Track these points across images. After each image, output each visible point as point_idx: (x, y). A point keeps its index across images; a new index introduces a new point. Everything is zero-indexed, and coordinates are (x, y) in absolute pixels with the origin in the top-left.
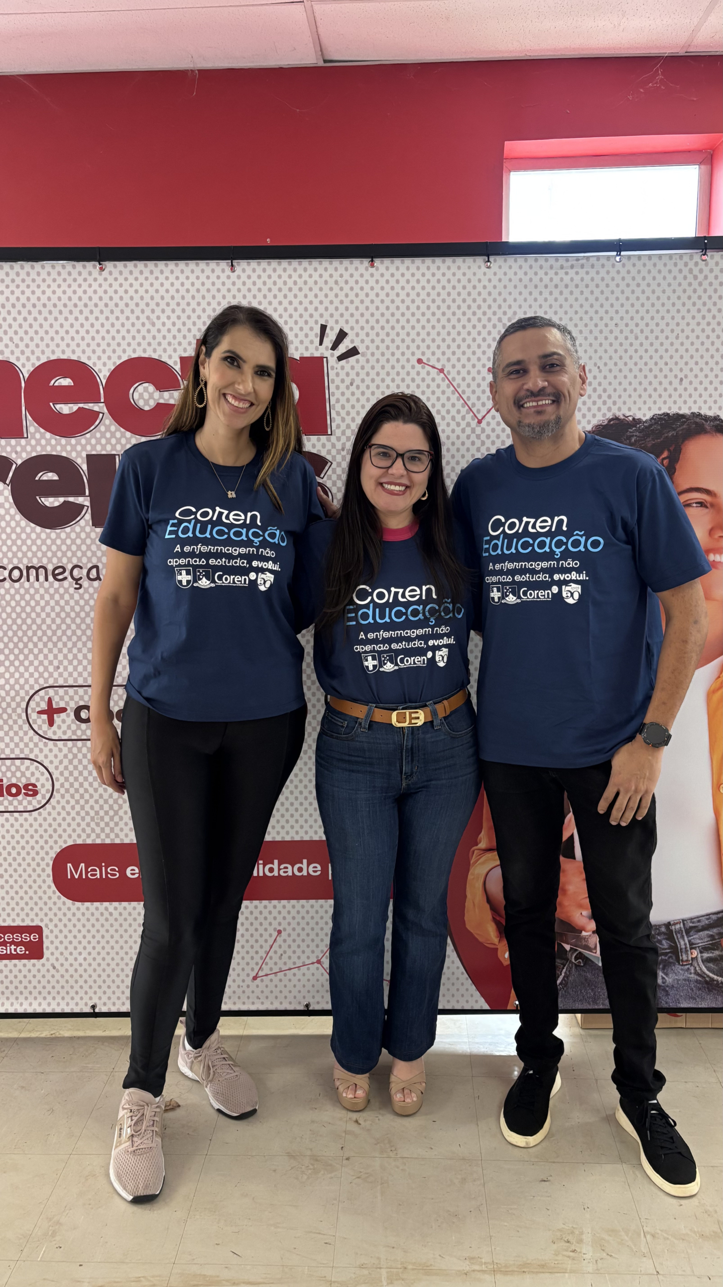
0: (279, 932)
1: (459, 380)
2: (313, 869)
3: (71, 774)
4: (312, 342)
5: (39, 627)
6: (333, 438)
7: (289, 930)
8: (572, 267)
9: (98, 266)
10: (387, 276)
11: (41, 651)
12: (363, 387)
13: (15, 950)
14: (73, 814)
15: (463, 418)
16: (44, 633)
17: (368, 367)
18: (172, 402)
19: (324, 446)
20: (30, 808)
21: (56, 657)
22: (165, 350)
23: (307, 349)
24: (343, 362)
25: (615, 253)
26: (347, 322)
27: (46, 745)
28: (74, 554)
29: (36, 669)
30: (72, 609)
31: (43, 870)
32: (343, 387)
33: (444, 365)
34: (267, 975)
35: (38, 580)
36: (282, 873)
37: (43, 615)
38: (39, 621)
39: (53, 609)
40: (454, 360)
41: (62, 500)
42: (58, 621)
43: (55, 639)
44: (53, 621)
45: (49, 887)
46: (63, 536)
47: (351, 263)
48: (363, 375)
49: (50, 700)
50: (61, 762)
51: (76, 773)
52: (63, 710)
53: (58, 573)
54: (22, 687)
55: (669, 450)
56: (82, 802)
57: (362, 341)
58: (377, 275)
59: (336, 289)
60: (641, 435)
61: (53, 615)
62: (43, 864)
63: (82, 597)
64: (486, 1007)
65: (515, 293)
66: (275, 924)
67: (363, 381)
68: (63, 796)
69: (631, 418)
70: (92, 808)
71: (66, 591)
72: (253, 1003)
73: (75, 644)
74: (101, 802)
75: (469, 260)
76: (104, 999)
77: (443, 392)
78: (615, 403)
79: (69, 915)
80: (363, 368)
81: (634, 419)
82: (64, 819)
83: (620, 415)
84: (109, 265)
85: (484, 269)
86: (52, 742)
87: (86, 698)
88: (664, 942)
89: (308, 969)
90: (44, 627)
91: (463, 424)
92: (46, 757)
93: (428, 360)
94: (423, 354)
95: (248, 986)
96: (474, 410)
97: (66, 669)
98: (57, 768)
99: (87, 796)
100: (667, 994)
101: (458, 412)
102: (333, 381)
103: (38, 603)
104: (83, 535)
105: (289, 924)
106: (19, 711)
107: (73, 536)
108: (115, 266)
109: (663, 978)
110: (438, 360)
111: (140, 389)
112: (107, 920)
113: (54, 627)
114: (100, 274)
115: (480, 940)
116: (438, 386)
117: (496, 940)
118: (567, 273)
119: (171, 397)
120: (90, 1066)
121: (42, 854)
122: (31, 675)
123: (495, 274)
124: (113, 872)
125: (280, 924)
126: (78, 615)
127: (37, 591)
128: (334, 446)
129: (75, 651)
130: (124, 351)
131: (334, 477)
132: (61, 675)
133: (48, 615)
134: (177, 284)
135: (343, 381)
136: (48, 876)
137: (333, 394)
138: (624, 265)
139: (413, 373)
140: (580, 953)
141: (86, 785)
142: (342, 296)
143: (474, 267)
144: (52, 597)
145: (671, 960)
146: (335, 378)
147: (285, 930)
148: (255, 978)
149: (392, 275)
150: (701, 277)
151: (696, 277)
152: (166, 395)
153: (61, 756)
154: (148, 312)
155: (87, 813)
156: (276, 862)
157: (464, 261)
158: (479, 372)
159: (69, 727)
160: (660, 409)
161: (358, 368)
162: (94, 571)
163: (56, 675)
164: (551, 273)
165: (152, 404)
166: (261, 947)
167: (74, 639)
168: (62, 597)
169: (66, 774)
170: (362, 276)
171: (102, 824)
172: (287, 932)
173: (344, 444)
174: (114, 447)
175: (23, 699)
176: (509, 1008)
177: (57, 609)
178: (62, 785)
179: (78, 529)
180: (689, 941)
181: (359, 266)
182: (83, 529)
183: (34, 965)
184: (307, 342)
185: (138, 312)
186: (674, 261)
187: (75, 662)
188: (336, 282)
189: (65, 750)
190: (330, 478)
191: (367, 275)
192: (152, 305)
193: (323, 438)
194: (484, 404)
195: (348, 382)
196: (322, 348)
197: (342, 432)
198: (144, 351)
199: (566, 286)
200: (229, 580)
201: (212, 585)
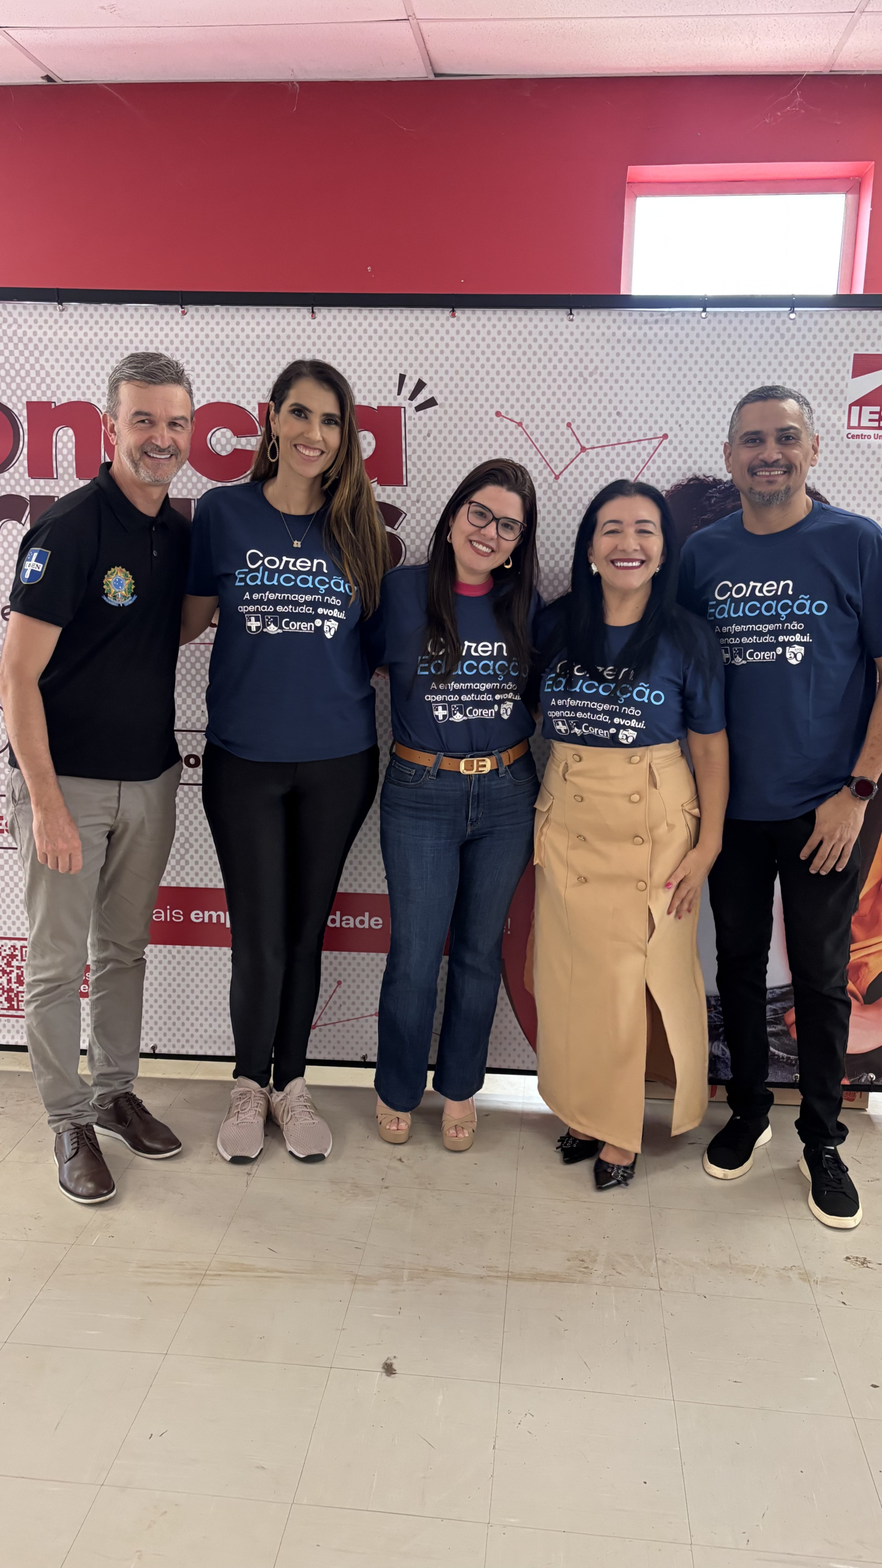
0: (339, 983)
1: (537, 434)
2: (374, 923)
4: (390, 391)
6: (408, 489)
7: (349, 981)
8: (656, 322)
9: (180, 310)
10: (468, 326)
12: (440, 439)
15: (540, 473)
17: (446, 419)
18: (249, 448)
19: (399, 497)
22: (244, 396)
23: (385, 398)
24: (421, 412)
25: (701, 309)
26: (426, 372)
32: (420, 438)
33: (522, 419)
34: (325, 1025)
36: (343, 924)
40: (533, 414)
47: (432, 313)
48: (440, 425)
57: (441, 392)
58: (458, 325)
59: (416, 339)
60: (719, 496)
65: (597, 347)
66: (335, 975)
67: (440, 432)
69: (711, 479)
75: (552, 312)
76: (166, 1040)
77: (521, 447)
78: (695, 463)
80: (440, 419)
83: (700, 474)
84: (191, 309)
85: (566, 322)
89: (367, 1021)
93: (507, 413)
94: (502, 406)
96: (552, 465)
101: (536, 466)
102: (410, 432)
105: (349, 976)
108: (197, 311)
110: (517, 413)
111: (218, 434)
112: (170, 962)
114: (182, 318)
116: (516, 440)
118: (651, 328)
119: (249, 443)
123: (578, 327)
125: (340, 975)
128: (409, 497)
130: (204, 395)
131: (408, 529)
134: (258, 330)
135: (420, 432)
137: (410, 445)
138: (709, 322)
139: (491, 426)
142: (421, 345)
143: (557, 321)
146: (413, 428)
147: (345, 981)
149: (473, 326)
150: (788, 336)
151: (783, 336)
152: (243, 440)
154: (228, 357)
157: (546, 314)
158: (558, 427)
161: (435, 419)
164: (635, 328)
165: (229, 449)
170: (442, 325)
172: (347, 984)
173: (419, 496)
174: (190, 491)
181: (438, 317)
184: (385, 392)
185: (218, 356)
186: (760, 318)
188: (417, 332)
190: (403, 529)
191: (448, 325)
192: (233, 350)
193: (399, 489)
194: (561, 460)
195: (425, 432)
196: (400, 398)
197: (419, 484)
198: (224, 396)
199: (650, 342)
200: (296, 626)
201: (280, 631)
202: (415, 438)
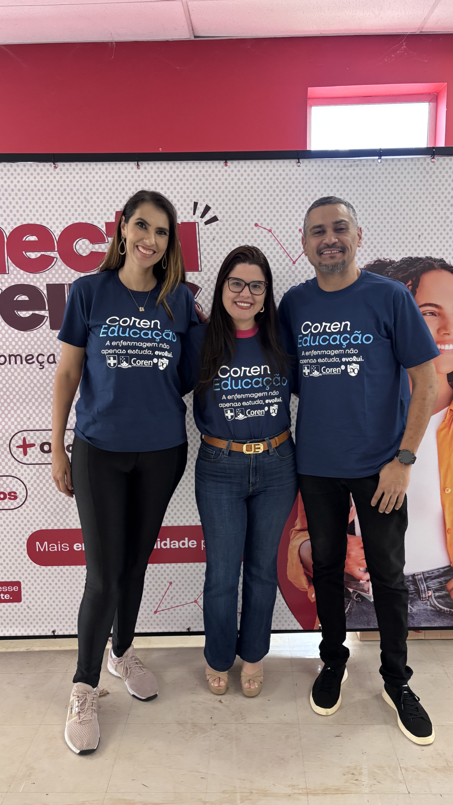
0: (171, 583)
1: (281, 236)
2: (192, 544)
3: (38, 485)
4: (188, 213)
5: (17, 393)
6: (202, 273)
7: (177, 582)
8: (351, 166)
9: (53, 165)
10: (236, 171)
11: (18, 408)
12: (221, 241)
13: (4, 597)
14: (40, 510)
15: (284, 260)
16: (21, 397)
17: (224, 229)
18: (102, 251)
19: (196, 278)
20: (12, 507)
21: (28, 412)
22: (96, 218)
23: (185, 217)
24: (208, 225)
25: (377, 157)
26: (210, 200)
27: (22, 467)
28: (39, 347)
29: (16, 420)
30: (38, 381)
31: (21, 546)
32: (208, 241)
33: (271, 228)
34: (163, 610)
35: (16, 363)
36: (172, 546)
37: (20, 385)
38: (17, 389)
39: (26, 381)
40: (278, 224)
41: (31, 313)
42: (29, 389)
43: (27, 400)
44: (26, 389)
45: (25, 557)
46: (32, 335)
47: (213, 164)
48: (221, 233)
49: (24, 439)
50: (32, 478)
51: (41, 485)
52: (33, 445)
53: (29, 359)
54: (7, 431)
55: (412, 280)
56: (45, 503)
57: (220, 212)
58: (229, 171)
59: (204, 180)
60: (395, 270)
61: (26, 385)
62: (21, 543)
63: (44, 374)
64: (301, 628)
65: (316, 182)
66: (168, 579)
67: (221, 237)
68: (33, 500)
69: (388, 260)
70: (52, 506)
71: (34, 370)
72: (155, 628)
73: (40, 404)
74: (57, 503)
75: (287, 162)
76: (61, 627)
77: (271, 244)
78: (378, 251)
79: (38, 574)
80: (221, 229)
81: (390, 261)
82: (34, 514)
83: (381, 258)
84: (60, 165)
85: (296, 167)
86: (26, 466)
87: (47, 437)
88: (411, 586)
89: (189, 606)
90: (20, 393)
91: (284, 264)
92: (22, 475)
93: (262, 224)
94: (259, 220)
95: (151, 617)
96: (291, 255)
97: (34, 419)
98: (29, 482)
99: (48, 499)
100: (413, 618)
101: (281, 256)
102: (202, 237)
103: (16, 378)
104: (45, 335)
105: (177, 578)
106: (5, 446)
107: (38, 335)
108: (64, 166)
109: (411, 609)
110: (268, 224)
111: (80, 242)
112: (62, 577)
113: (27, 393)
114: (55, 171)
115: (297, 586)
116: (268, 240)
117: (307, 587)
118: (348, 170)
119: (100, 247)
120: (52, 669)
121: (20, 536)
122: (13, 423)
123: (303, 170)
124: (65, 547)
125: (171, 578)
126: (42, 385)
127: (16, 370)
128: (203, 278)
129: (40, 408)
130: (70, 219)
131: (203, 298)
132: (31, 423)
133: (23, 385)
134: (103, 177)
135: (208, 237)
136: (24, 550)
137: (202, 246)
138: (383, 165)
139: (252, 233)
140: (359, 594)
141: (48, 492)
142: (207, 184)
143: (290, 167)
144: (25, 374)
145: (416, 598)
146: (203, 235)
147: (174, 581)
148: (155, 612)
149: (239, 171)
150: (431, 172)
151: (428, 173)
152: (97, 246)
153: (31, 474)
154: (85, 194)
155: (49, 510)
156: (168, 539)
157: (284, 163)
158: (293, 232)
159: (37, 456)
160: (406, 254)
161: (217, 229)
162: (52, 357)
163: (28, 423)
164: (338, 170)
165: (88, 252)
166: (159, 593)
167: (40, 400)
168: (31, 374)
169: (35, 485)
170: (220, 171)
171: (58, 517)
172: (176, 583)
173: (209, 277)
174: (63, 279)
175: (7, 438)
176: (315, 629)
177: (29, 381)
178: (33, 493)
179: (41, 331)
180: (427, 586)
181: (216, 166)
182: (44, 331)
183: (16, 606)
184: (185, 213)
185: (78, 194)
186: (414, 162)
187: (40, 415)
188: (204, 176)
189: (34, 471)
190: (200, 298)
191: (223, 171)
192: (88, 190)
193: (196, 273)
194: (296, 252)
195: (211, 238)
196: (195, 217)
197: (209, 270)
198: (83, 219)
199: (348, 178)
200: (140, 363)
201: (130, 366)
202: (205, 241)
